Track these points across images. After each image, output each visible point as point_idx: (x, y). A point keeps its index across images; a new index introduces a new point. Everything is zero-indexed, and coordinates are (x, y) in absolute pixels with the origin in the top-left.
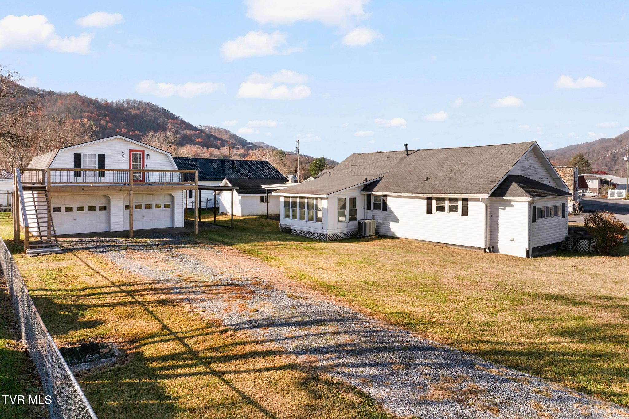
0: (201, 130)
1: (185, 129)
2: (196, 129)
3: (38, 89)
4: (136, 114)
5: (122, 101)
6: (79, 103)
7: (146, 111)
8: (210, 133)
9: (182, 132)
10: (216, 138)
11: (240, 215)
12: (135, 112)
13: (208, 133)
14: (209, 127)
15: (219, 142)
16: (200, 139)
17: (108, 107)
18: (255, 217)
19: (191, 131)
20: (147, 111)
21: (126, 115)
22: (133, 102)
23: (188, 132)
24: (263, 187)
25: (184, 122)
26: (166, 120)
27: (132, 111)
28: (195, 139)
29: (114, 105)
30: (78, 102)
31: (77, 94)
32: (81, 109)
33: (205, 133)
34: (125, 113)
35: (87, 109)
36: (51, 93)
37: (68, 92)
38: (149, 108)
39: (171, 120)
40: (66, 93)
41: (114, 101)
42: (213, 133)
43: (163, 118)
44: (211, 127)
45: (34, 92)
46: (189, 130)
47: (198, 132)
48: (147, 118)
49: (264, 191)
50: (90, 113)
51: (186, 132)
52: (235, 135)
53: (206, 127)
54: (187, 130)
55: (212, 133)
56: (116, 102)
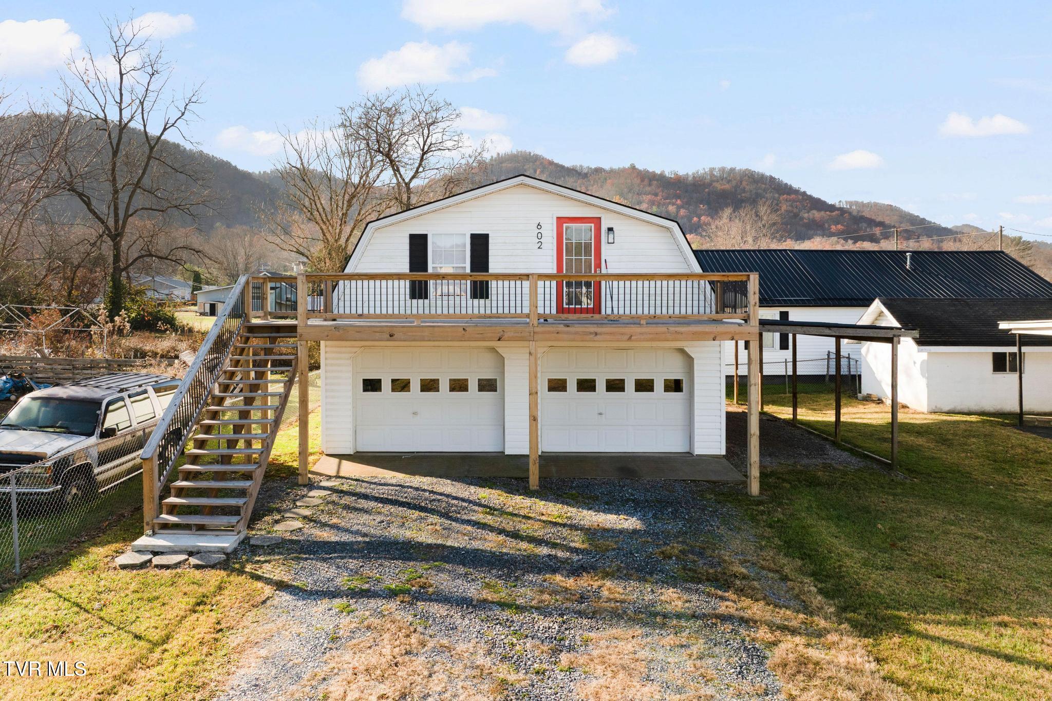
0: (842, 210)
1: (811, 209)
2: (832, 208)
3: (581, 166)
4: (724, 191)
5: (702, 172)
6: (637, 181)
7: (741, 184)
8: (860, 214)
9: (806, 215)
10: (872, 222)
11: (925, 409)
12: (722, 187)
13: (855, 213)
14: (856, 203)
15: (877, 231)
16: (840, 227)
17: (680, 182)
18: (973, 418)
19: (822, 213)
20: (744, 183)
21: (709, 194)
22: (719, 170)
23: (816, 215)
24: (1003, 325)
25: (810, 197)
26: (777, 195)
27: (719, 186)
28: (829, 226)
29: (690, 179)
30: (635, 179)
31: (633, 167)
32: (639, 190)
33: (850, 213)
34: (707, 190)
35: (648, 189)
36: (598, 171)
37: (621, 167)
38: (747, 178)
39: (785, 196)
40: (619, 168)
41: (690, 173)
42: (867, 214)
43: (770, 192)
44: (862, 202)
45: (576, 171)
46: (819, 210)
47: (836, 212)
48: (743, 195)
49: (1007, 339)
50: (653, 194)
51: (814, 214)
52: (911, 215)
53: (851, 203)
54: (815, 212)
55: (864, 214)
56: (693, 174)
